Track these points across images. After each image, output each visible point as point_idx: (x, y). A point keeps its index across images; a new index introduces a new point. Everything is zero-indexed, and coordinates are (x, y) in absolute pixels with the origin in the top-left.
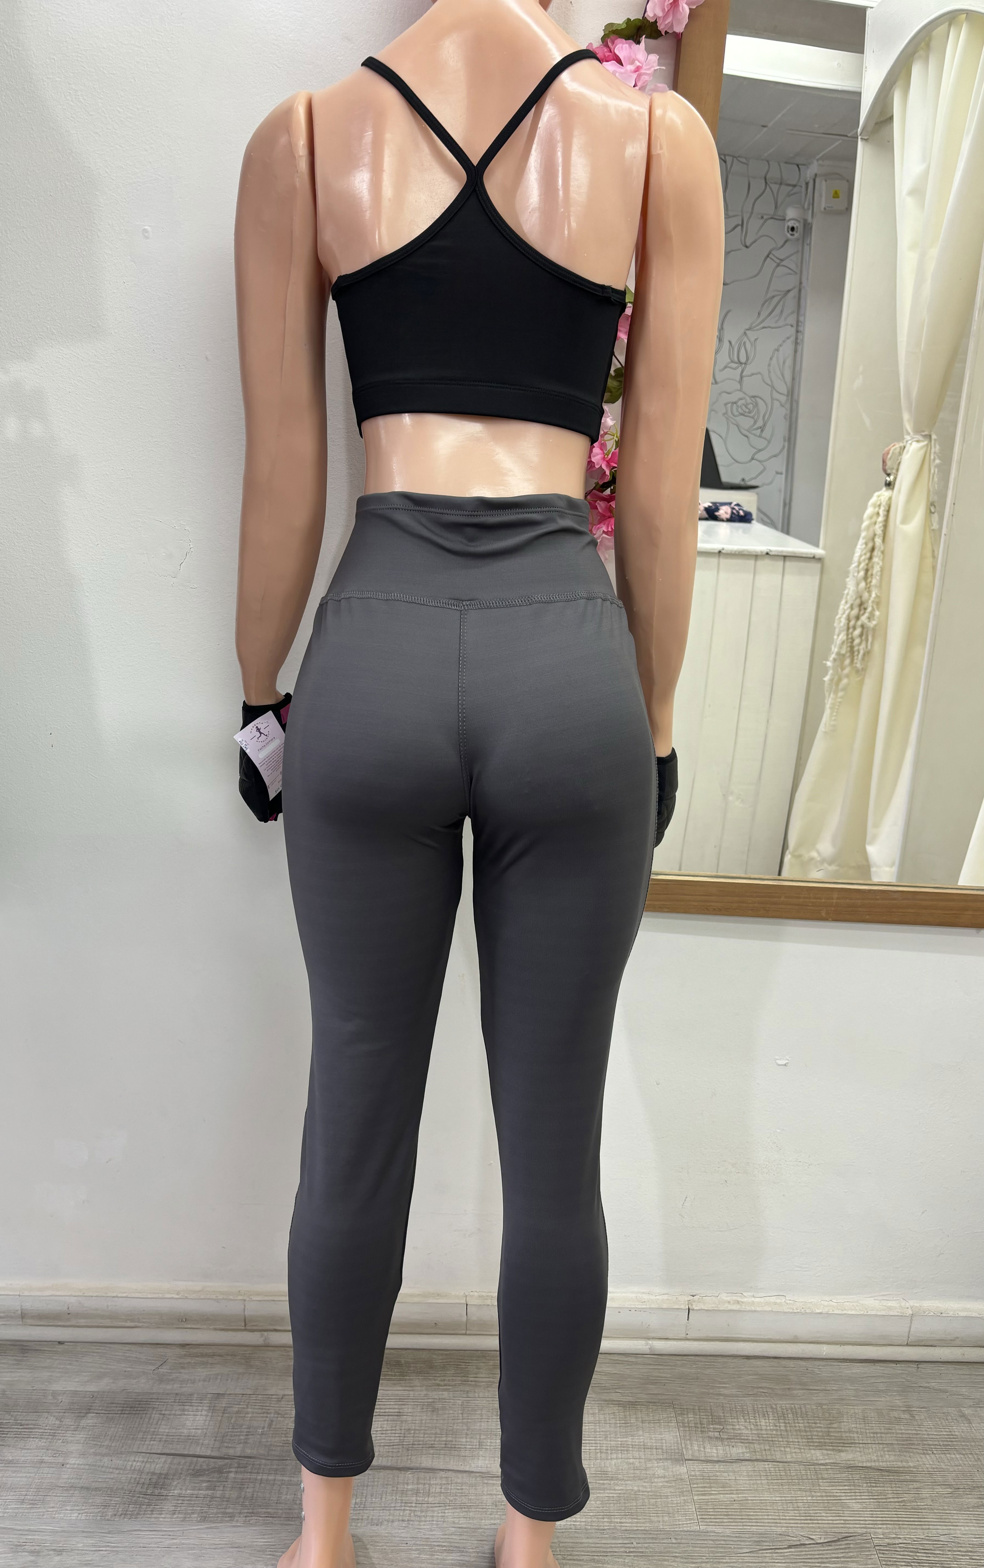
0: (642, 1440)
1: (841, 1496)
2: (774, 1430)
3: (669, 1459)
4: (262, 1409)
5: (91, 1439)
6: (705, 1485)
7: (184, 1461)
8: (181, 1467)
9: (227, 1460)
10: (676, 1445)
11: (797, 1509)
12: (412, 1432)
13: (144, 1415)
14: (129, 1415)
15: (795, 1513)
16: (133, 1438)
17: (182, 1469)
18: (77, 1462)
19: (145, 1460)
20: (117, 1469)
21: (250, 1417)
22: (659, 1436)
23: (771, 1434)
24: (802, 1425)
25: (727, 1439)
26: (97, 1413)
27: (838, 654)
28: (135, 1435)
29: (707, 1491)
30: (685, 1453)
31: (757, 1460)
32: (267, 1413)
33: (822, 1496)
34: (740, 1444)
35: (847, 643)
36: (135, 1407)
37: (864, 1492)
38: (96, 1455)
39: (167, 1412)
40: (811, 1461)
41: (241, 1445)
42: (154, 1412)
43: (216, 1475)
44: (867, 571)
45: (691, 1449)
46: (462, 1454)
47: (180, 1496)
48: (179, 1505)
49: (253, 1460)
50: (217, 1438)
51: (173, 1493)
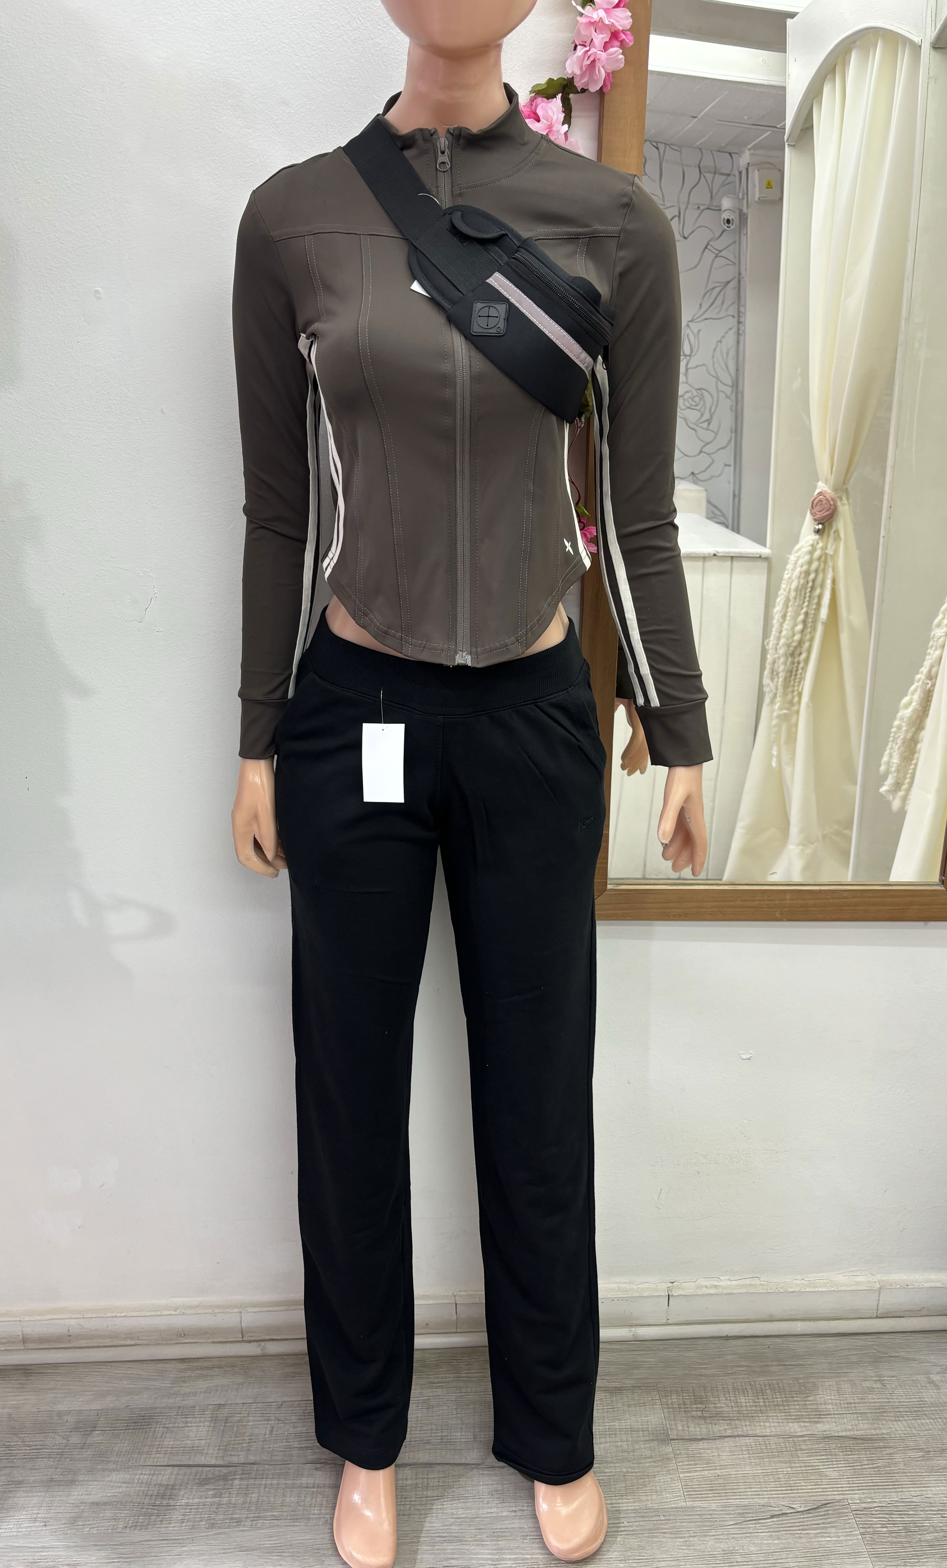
0: (629, 1423)
1: (816, 1466)
2: (754, 1406)
3: (655, 1440)
4: (263, 1416)
5: (98, 1456)
6: (690, 1463)
7: (189, 1472)
8: (187, 1477)
9: (231, 1468)
10: (661, 1426)
11: (777, 1480)
13: (149, 1429)
14: (134, 1431)
16: (139, 1452)
17: (188, 1480)
18: (86, 1479)
19: (151, 1475)
20: (125, 1483)
21: (252, 1425)
22: (645, 1418)
23: (751, 1410)
24: (780, 1399)
25: (710, 1417)
26: (102, 1430)
28: (141, 1449)
30: (670, 1433)
31: (739, 1436)
32: (269, 1420)
33: (798, 1467)
34: (722, 1422)
36: (139, 1422)
37: (837, 1461)
38: (104, 1471)
39: (171, 1425)
40: (790, 1434)
41: (244, 1453)
42: (158, 1426)
43: (221, 1483)
45: (676, 1429)
46: (458, 1448)
47: (187, 1505)
48: (188, 1514)
49: (256, 1466)
50: (221, 1448)
51: (181, 1503)
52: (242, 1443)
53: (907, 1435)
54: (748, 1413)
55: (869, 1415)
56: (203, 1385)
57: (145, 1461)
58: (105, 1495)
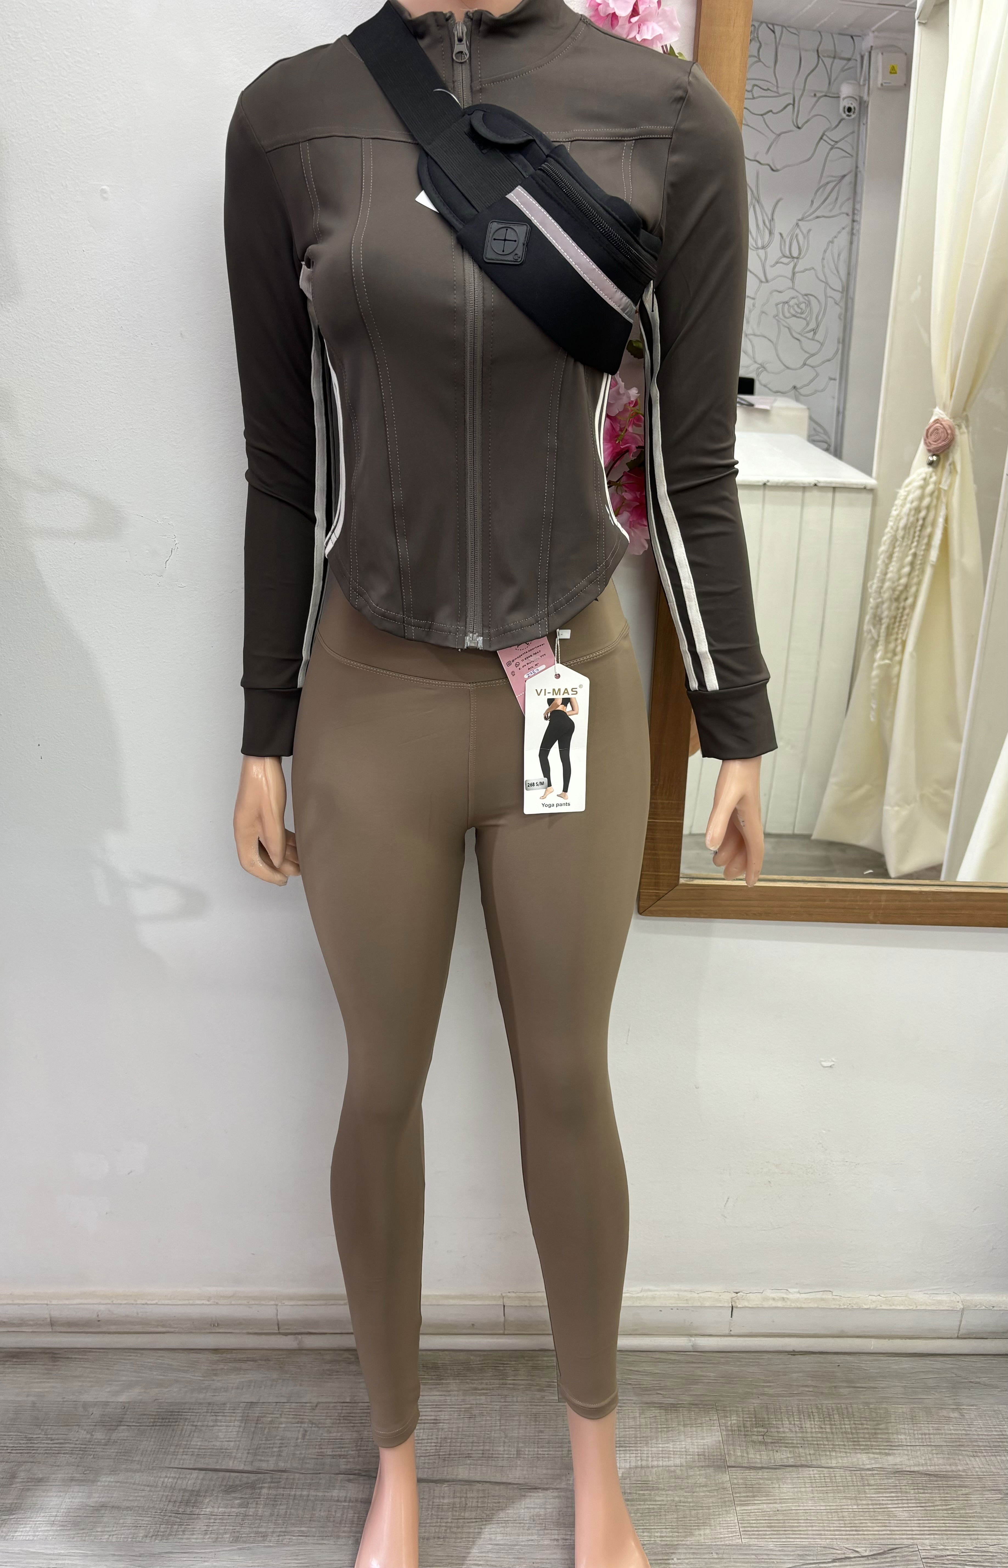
0: (684, 1446)
1: (888, 1504)
2: (820, 1432)
3: (711, 1466)
4: (296, 1418)
5: (122, 1454)
6: (748, 1494)
7: (216, 1477)
8: (214, 1483)
9: (260, 1475)
10: (718, 1450)
11: (842, 1518)
12: (449, 1441)
13: (176, 1427)
14: (161, 1428)
15: (840, 1524)
16: (164, 1452)
17: (214, 1486)
18: (107, 1479)
19: (176, 1479)
20: (148, 1486)
21: (284, 1427)
22: (701, 1441)
23: (816, 1437)
24: (849, 1426)
25: (772, 1443)
26: (129, 1425)
28: (167, 1449)
30: (727, 1459)
31: (802, 1466)
32: (302, 1423)
33: (868, 1504)
34: (784, 1449)
36: (166, 1419)
37: (911, 1499)
38: (128, 1471)
39: (199, 1424)
40: (857, 1467)
41: (275, 1458)
42: (186, 1423)
43: (249, 1491)
45: (734, 1455)
46: (500, 1464)
47: (211, 1514)
48: (212, 1524)
49: (286, 1474)
50: (250, 1451)
51: (206, 1511)
52: (272, 1448)
53: (985, 1474)
54: (813, 1441)
55: (944, 1448)
56: (235, 1379)
57: (171, 1462)
58: (126, 1498)
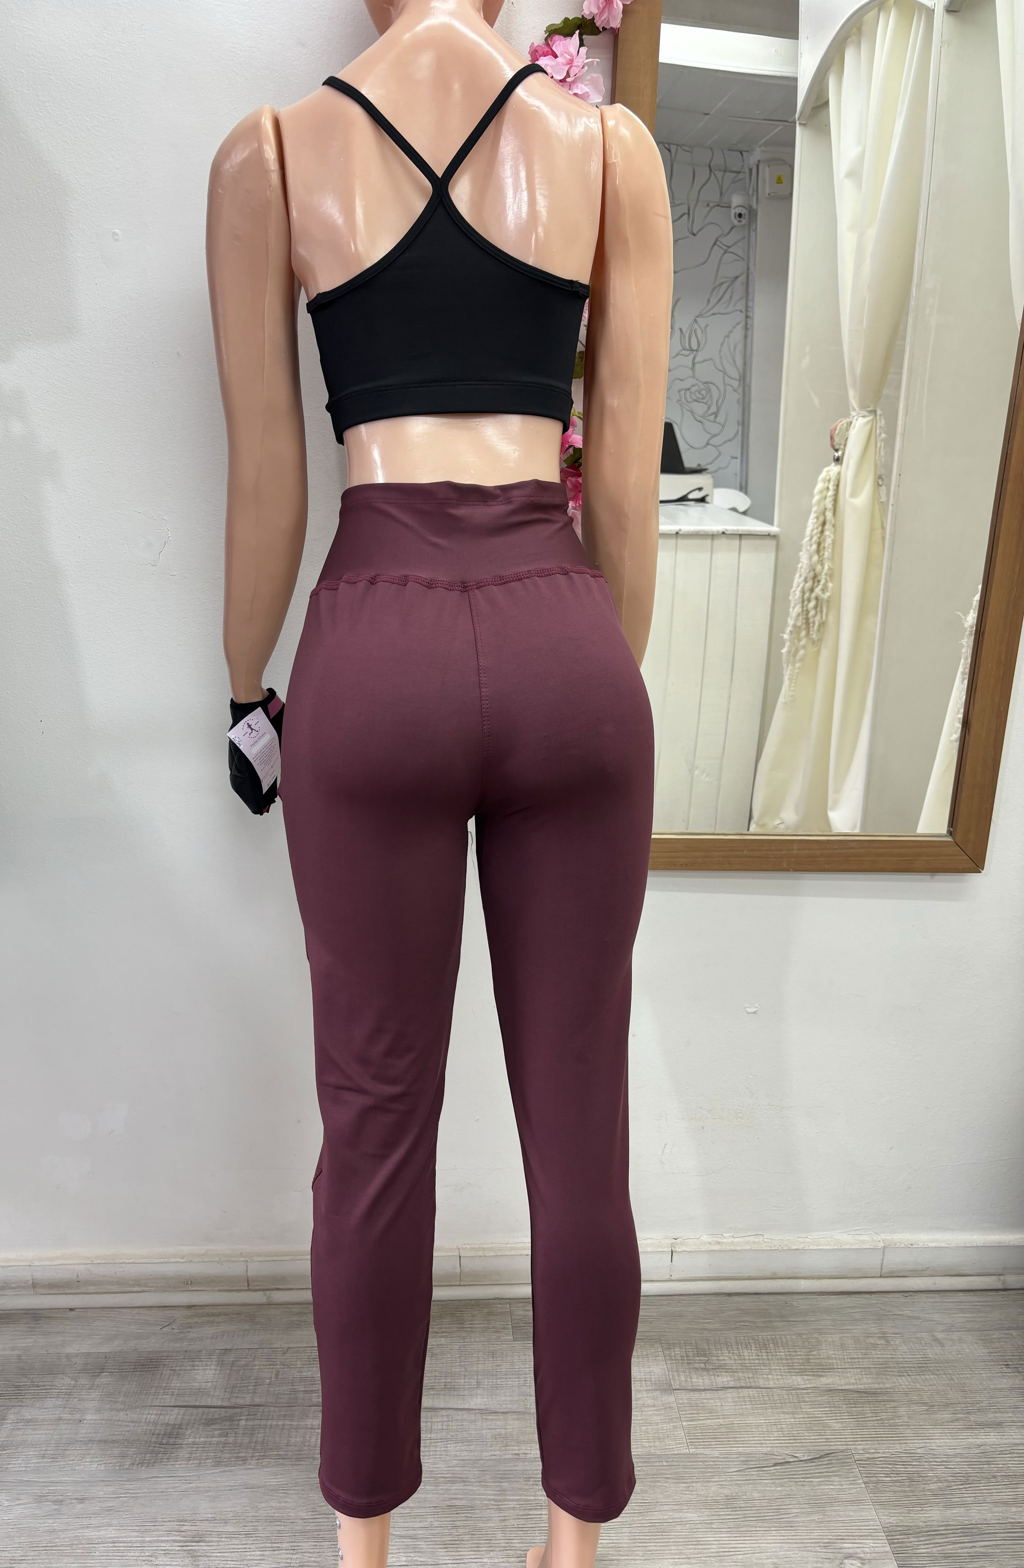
1: (821, 1417)
2: (757, 1359)
3: (658, 1390)
4: (270, 1361)
5: (106, 1396)
6: (693, 1412)
7: (196, 1412)
8: (194, 1417)
9: (237, 1409)
10: (665, 1377)
11: (780, 1430)
13: (156, 1372)
14: (142, 1373)
15: (778, 1434)
16: (147, 1393)
17: (195, 1419)
18: (94, 1418)
19: (159, 1412)
20: (132, 1422)
21: (257, 1369)
22: (649, 1369)
23: (754, 1363)
24: (783, 1354)
25: (713, 1369)
26: (110, 1372)
27: (795, 626)
28: (148, 1390)
29: (695, 1417)
30: (672, 1383)
31: (741, 1387)
32: (275, 1365)
33: (803, 1418)
34: (725, 1374)
35: (803, 615)
36: (146, 1365)
37: (844, 1413)
38: (111, 1410)
39: (177, 1368)
40: (793, 1387)
41: (250, 1395)
42: (165, 1368)
43: (227, 1423)
44: (819, 544)
45: (680, 1380)
46: (463, 1394)
47: (194, 1443)
48: (194, 1452)
49: (262, 1408)
50: (227, 1390)
51: (188, 1441)
52: (248, 1386)
54: (751, 1366)
55: (872, 1370)
57: (152, 1401)
58: (111, 1433)
